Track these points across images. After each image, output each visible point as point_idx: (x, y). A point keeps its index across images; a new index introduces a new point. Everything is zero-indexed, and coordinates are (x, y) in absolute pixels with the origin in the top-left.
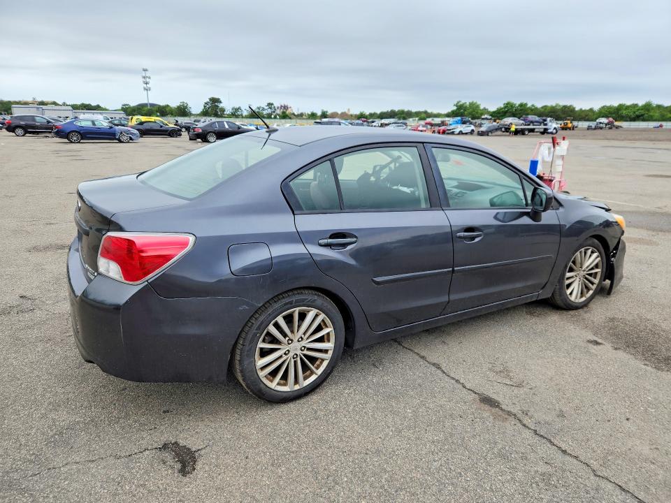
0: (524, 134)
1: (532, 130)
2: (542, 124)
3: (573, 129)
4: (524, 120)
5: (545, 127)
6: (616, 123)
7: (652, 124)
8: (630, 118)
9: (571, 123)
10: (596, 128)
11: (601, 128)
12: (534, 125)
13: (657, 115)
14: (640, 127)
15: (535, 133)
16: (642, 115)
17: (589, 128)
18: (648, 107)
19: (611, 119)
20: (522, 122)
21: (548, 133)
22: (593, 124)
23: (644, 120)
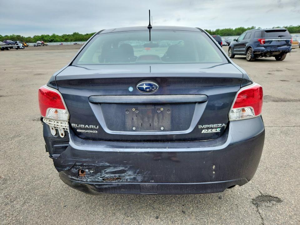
0: (8, 50)
1: (11, 48)
2: (16, 44)
3: (28, 47)
4: (5, 42)
5: (17, 46)
6: (45, 43)
7: (59, 43)
8: (49, 41)
9: (26, 44)
10: (38, 46)
11: (40, 46)
12: (11, 45)
13: (59, 40)
14: (54, 45)
15: (13, 49)
16: (53, 40)
17: (35, 46)
18: (54, 36)
19: (43, 42)
20: (4, 43)
21: (20, 48)
22: (36, 44)
23: (55, 42)
